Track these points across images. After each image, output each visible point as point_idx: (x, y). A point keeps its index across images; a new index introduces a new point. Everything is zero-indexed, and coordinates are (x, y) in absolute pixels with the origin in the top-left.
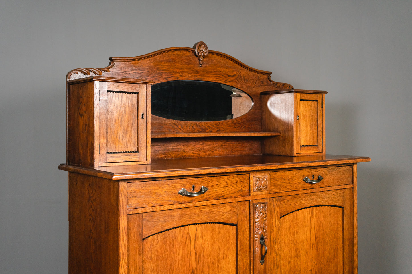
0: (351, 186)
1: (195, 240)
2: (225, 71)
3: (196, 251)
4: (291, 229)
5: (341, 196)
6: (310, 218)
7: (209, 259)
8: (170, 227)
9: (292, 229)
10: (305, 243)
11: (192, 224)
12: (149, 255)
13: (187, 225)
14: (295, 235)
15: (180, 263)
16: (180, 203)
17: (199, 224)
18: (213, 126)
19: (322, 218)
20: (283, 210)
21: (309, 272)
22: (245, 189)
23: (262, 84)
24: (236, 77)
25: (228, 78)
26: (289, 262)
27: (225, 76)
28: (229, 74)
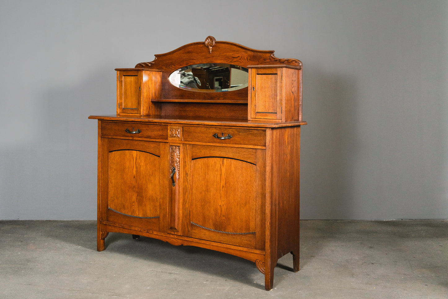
0: (264, 148)
1: (136, 159)
2: (231, 54)
3: (136, 166)
4: (203, 170)
5: (252, 155)
6: (221, 165)
7: (143, 173)
8: (121, 149)
9: (204, 170)
10: (215, 184)
13: (132, 150)
14: (206, 175)
15: (128, 170)
16: (126, 136)
17: (138, 151)
18: (220, 95)
19: (233, 169)
20: (194, 154)
21: (219, 207)
22: (164, 134)
23: (265, 61)
24: (239, 58)
25: (233, 59)
26: (201, 193)
27: (230, 58)
28: (234, 56)
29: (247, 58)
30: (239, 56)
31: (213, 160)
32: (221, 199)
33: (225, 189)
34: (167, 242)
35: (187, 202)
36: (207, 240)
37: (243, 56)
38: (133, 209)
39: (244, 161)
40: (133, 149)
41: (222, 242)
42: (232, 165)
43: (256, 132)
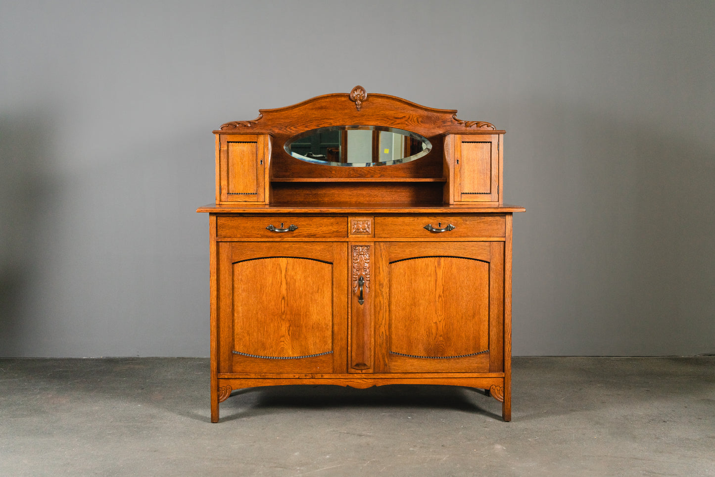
0: (503, 239)
1: (286, 271)
2: (391, 113)
3: (286, 281)
4: (406, 276)
5: (484, 249)
6: (435, 267)
7: (301, 289)
8: (258, 256)
9: (408, 276)
10: (427, 293)
11: (283, 257)
12: (240, 277)
13: (278, 257)
14: (413, 283)
15: (270, 288)
16: (268, 237)
17: (290, 257)
18: (374, 171)
19: (455, 271)
20: (393, 255)
21: (433, 325)
22: (341, 230)
23: (445, 125)
25: (395, 120)
26: (404, 309)
27: (391, 118)
28: (396, 116)
29: (417, 120)
30: (405, 117)
31: (423, 262)
32: (436, 313)
33: (443, 299)
34: (348, 386)
35: (381, 324)
36: (417, 372)
37: (411, 116)
38: (282, 346)
39: (471, 259)
40: (281, 255)
41: (440, 371)
42: (454, 266)
43: (490, 220)
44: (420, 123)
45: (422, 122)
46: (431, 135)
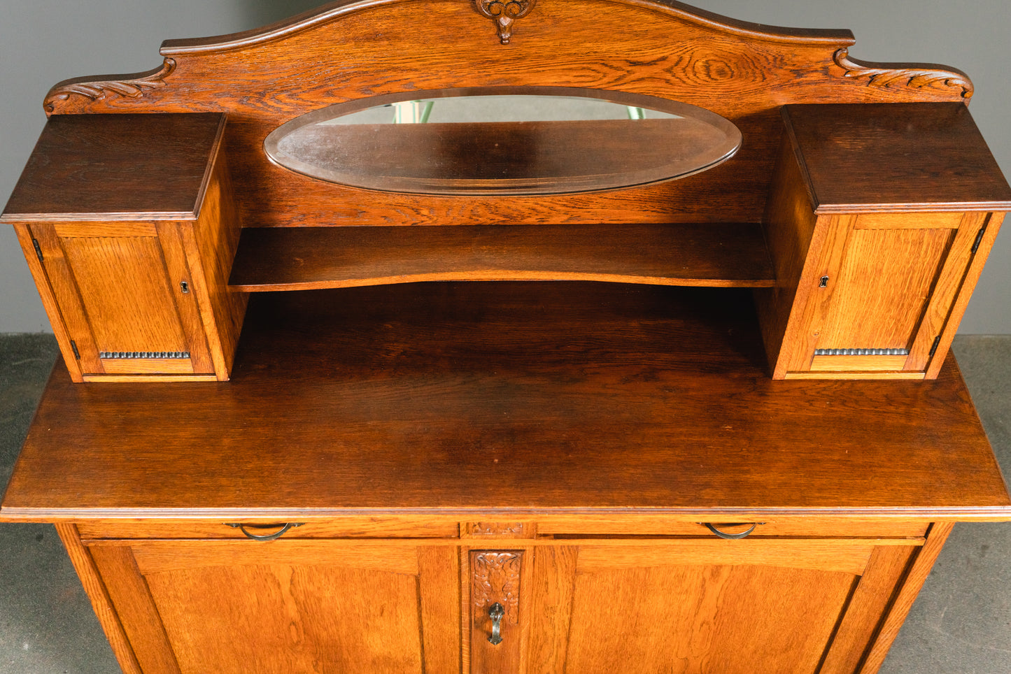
0: (917, 543)
1: (292, 584)
3: (294, 599)
18: (551, 208)
23: (798, 80)
24: (667, 65)
25: (630, 68)
27: (615, 64)
28: (635, 56)
29: (707, 68)
30: (663, 59)
37: (687, 58)
44: (714, 75)
45: (721, 73)
46: (746, 111)
